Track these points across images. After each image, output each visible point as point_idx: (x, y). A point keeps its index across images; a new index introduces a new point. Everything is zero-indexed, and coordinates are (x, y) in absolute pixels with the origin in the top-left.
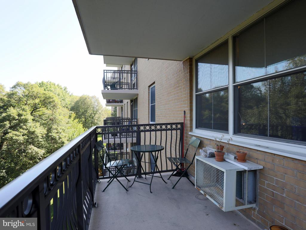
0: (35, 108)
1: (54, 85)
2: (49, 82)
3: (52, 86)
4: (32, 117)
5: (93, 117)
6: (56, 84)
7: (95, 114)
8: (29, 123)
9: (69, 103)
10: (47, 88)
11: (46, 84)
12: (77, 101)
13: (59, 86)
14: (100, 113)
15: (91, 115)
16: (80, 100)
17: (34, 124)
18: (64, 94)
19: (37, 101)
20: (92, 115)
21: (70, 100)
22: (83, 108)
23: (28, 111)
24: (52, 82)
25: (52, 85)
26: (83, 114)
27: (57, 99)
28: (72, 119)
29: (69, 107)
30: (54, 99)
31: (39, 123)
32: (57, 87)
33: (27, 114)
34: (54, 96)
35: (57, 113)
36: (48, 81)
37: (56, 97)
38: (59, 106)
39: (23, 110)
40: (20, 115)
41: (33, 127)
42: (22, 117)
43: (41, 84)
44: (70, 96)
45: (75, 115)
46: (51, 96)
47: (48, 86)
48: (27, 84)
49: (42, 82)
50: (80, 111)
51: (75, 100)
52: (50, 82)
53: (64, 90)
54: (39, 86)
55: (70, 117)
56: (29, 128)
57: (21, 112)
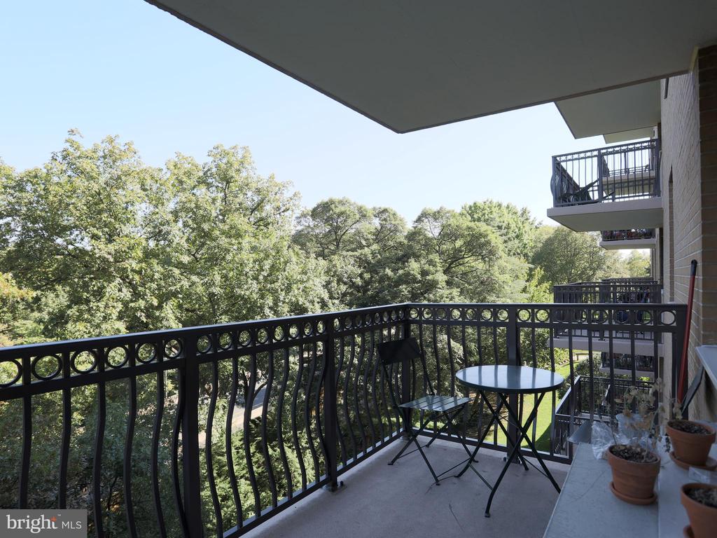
0: (454, 259)
1: (500, 206)
2: (488, 203)
3: (495, 210)
4: (445, 278)
5: (590, 276)
6: (504, 205)
7: (594, 270)
8: (440, 289)
9: (532, 244)
10: (484, 214)
11: (482, 207)
12: (549, 239)
13: (510, 207)
14: (608, 267)
15: (583, 273)
16: (556, 237)
17: (448, 292)
18: (520, 225)
19: (459, 243)
20: (588, 271)
21: (533, 238)
22: (564, 256)
23: (438, 264)
24: (495, 201)
25: (495, 207)
26: (564, 269)
27: (495, 239)
28: (535, 282)
29: (531, 254)
30: (489, 238)
31: (459, 290)
32: (505, 212)
33: (436, 271)
34: (489, 232)
35: (496, 268)
36: (485, 200)
37: (493, 233)
38: (500, 253)
39: (431, 263)
40: (424, 273)
41: (447, 298)
42: (428, 278)
43: (473, 209)
44: (536, 228)
45: (543, 272)
46: (482, 231)
47: (486, 211)
48: (439, 212)
49: (475, 203)
50: (555, 263)
51: (545, 237)
52: (490, 200)
53: (522, 215)
54: (470, 212)
55: (530, 276)
56: (439, 299)
57: (426, 267)
